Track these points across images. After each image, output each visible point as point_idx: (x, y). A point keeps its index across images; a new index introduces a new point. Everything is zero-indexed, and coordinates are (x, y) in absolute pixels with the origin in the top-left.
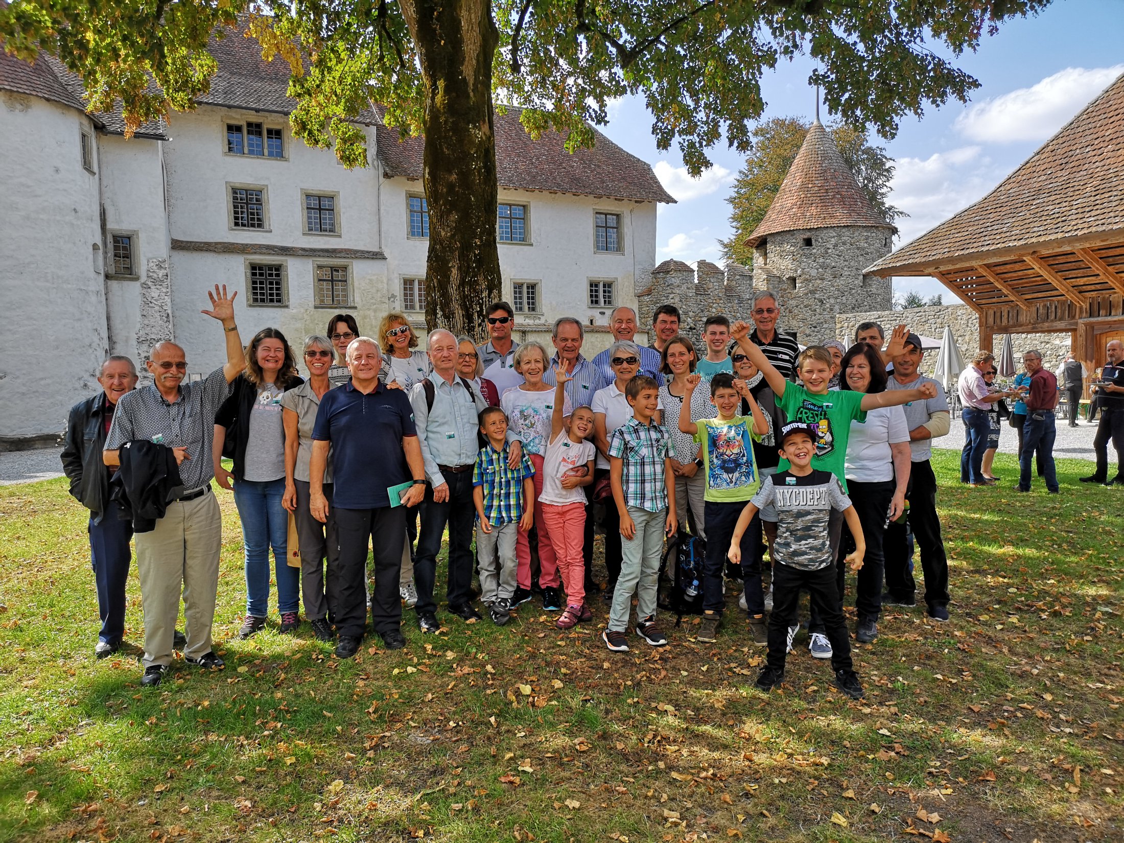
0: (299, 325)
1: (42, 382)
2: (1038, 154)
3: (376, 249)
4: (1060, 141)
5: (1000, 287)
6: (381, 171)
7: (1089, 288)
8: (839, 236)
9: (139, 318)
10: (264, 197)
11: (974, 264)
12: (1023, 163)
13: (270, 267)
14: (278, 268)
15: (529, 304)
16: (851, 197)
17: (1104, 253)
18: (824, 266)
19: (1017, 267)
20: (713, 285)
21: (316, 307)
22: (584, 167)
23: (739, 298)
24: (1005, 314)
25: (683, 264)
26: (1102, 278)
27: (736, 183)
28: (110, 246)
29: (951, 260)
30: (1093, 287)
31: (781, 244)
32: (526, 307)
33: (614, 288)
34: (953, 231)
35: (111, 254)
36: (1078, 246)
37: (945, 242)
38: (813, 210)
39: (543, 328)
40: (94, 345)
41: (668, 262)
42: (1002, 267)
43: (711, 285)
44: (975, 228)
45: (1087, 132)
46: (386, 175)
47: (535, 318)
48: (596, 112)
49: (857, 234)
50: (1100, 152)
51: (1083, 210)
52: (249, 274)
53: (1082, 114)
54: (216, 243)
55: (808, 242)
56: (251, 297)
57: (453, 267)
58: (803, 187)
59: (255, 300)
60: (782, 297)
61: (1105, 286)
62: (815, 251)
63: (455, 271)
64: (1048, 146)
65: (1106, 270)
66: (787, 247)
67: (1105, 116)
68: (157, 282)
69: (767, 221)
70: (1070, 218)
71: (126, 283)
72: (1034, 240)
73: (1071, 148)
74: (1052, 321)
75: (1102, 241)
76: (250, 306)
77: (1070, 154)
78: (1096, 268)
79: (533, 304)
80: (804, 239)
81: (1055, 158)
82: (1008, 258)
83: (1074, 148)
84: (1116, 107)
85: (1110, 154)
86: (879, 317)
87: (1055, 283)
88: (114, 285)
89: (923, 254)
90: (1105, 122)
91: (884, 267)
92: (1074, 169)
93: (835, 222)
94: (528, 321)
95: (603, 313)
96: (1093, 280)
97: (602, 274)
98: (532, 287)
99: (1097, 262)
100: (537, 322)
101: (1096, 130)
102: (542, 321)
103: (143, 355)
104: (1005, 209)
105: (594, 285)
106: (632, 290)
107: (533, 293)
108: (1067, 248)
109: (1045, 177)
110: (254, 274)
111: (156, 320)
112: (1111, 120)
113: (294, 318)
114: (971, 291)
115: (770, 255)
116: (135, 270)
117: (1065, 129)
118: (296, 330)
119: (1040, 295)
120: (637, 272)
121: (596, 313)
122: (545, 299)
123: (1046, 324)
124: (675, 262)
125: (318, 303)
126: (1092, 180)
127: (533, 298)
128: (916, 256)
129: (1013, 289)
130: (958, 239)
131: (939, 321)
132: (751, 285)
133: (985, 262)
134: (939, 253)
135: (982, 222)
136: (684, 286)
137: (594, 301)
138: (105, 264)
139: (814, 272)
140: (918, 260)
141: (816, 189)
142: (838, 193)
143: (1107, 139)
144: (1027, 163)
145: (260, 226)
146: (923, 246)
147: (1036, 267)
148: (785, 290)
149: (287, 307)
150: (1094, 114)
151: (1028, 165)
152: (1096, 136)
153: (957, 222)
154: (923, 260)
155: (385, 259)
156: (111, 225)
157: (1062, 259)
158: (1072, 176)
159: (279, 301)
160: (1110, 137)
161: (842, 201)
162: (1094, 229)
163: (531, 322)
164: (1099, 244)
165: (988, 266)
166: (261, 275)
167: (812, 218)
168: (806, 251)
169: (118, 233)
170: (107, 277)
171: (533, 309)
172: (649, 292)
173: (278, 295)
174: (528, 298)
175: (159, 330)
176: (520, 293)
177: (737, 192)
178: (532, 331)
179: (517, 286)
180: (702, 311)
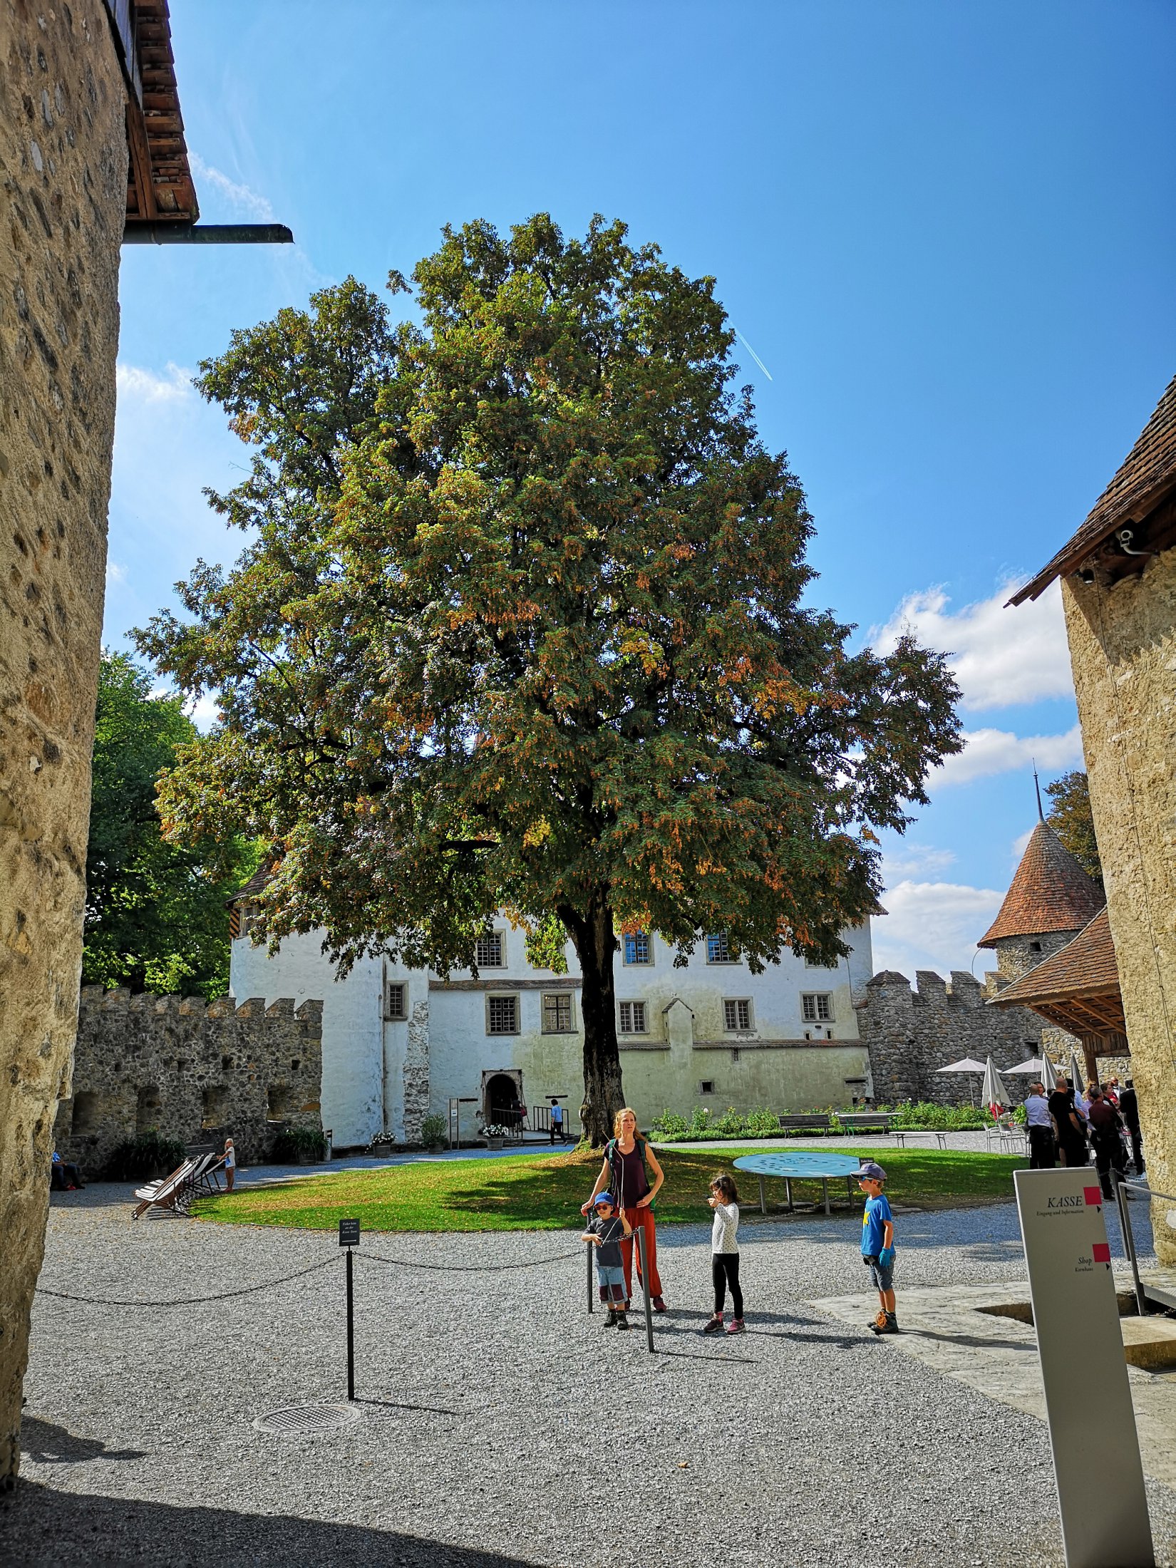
0: (529, 1050)
1: (342, 1107)
9: (406, 1052)
10: (502, 938)
13: (506, 1000)
14: (513, 1000)
15: (741, 1020)
16: (1082, 898)
20: (933, 995)
21: (543, 1034)
23: (967, 1008)
25: (898, 975)
28: (388, 994)
31: (1009, 948)
32: (738, 1024)
33: (830, 1002)
35: (388, 1001)
38: (1040, 914)
39: (756, 1045)
40: (376, 1076)
41: (883, 973)
43: (930, 996)
47: (748, 1034)
52: (489, 1007)
54: (464, 982)
55: (1036, 947)
56: (490, 1027)
59: (493, 1029)
66: (1015, 952)
68: (420, 1020)
71: (397, 1023)
76: (489, 1035)
79: (746, 1020)
80: (1032, 944)
88: (389, 1024)
93: (1062, 926)
94: (740, 1038)
95: (819, 1027)
97: (816, 988)
98: (744, 1004)
100: (750, 1038)
102: (756, 1037)
103: (407, 1082)
105: (807, 999)
106: (849, 1003)
107: (745, 1010)
110: (492, 1007)
111: (419, 1053)
113: (525, 1044)
116: (405, 1012)
118: (526, 1055)
120: (853, 984)
121: (811, 1027)
122: (759, 1017)
124: (890, 973)
125: (545, 1029)
127: (745, 1015)
132: (978, 992)
136: (900, 998)
137: (809, 1015)
138: (384, 1009)
141: (1043, 891)
142: (1066, 895)
145: (499, 963)
149: (518, 1034)
156: (390, 978)
159: (512, 1029)
161: (1071, 903)
163: (744, 1039)
166: (498, 1006)
167: (1039, 923)
168: (1035, 956)
169: (395, 983)
170: (386, 1019)
171: (747, 1026)
172: (866, 1005)
173: (511, 1023)
174: (740, 1015)
175: (419, 1060)
176: (733, 1010)
178: (744, 1049)
179: (729, 1004)
180: (923, 1023)
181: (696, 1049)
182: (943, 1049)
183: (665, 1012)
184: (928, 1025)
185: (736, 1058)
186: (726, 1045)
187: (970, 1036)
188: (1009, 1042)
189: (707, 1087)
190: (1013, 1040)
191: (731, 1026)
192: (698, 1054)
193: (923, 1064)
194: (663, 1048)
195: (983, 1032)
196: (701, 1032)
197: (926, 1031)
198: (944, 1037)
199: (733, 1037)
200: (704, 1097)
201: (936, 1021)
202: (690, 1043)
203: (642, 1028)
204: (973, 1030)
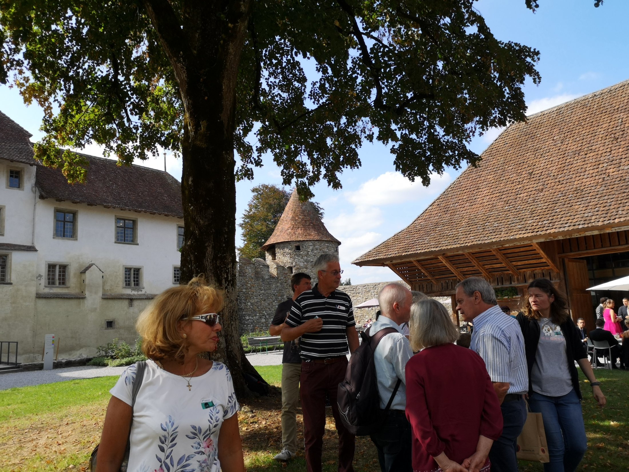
2: (431, 206)
3: (29, 244)
4: (441, 200)
5: (424, 272)
6: (38, 194)
7: (469, 273)
8: (314, 245)
11: (412, 259)
12: (424, 210)
15: (134, 281)
17: (478, 255)
18: (307, 261)
19: (433, 261)
22: (171, 200)
23: (262, 278)
24: (425, 286)
26: (477, 268)
27: (243, 216)
29: (401, 257)
30: (470, 272)
31: (283, 248)
32: (133, 283)
34: (396, 243)
36: (467, 251)
37: (394, 248)
38: (299, 231)
39: (144, 297)
42: (426, 262)
43: (247, 271)
44: (409, 241)
45: (453, 197)
46: (42, 197)
47: (138, 290)
48: (255, 159)
49: (322, 244)
50: (463, 206)
51: (466, 233)
53: (448, 188)
55: (298, 248)
57: (209, 246)
58: (293, 219)
60: (285, 278)
61: (477, 272)
62: (302, 253)
63: (210, 249)
64: (435, 202)
65: (479, 264)
66: (287, 250)
67: (461, 189)
69: (274, 236)
70: (460, 237)
72: (444, 248)
73: (447, 204)
74: (450, 290)
75: (480, 249)
77: (448, 206)
78: (474, 263)
79: (138, 281)
80: (296, 246)
81: (440, 208)
82: (430, 257)
83: (449, 204)
84: (465, 185)
85: (468, 208)
86: (344, 289)
87: (453, 270)
89: (384, 254)
90: (462, 192)
91: (362, 260)
92: (452, 214)
93: (311, 238)
94: (134, 292)
96: (471, 269)
98: (137, 270)
99: (475, 259)
100: (140, 293)
101: (458, 196)
102: (143, 292)
104: (422, 232)
105: (176, 270)
107: (138, 274)
108: (460, 252)
109: (438, 217)
112: (465, 191)
114: (407, 274)
115: (278, 255)
117: (442, 195)
119: (443, 276)
122: (146, 279)
123: (447, 292)
126: (463, 219)
127: (137, 278)
128: (380, 255)
129: (430, 273)
130: (401, 247)
131: (376, 291)
132: (268, 271)
133: (418, 259)
134: (393, 253)
135: (411, 238)
139: (302, 264)
140: (382, 257)
141: (300, 220)
142: (312, 223)
143: (465, 200)
144: (426, 210)
146: (382, 250)
147: (444, 262)
148: (286, 274)
150: (455, 188)
151: (427, 211)
152: (459, 199)
153: (396, 238)
154: (385, 257)
155: (36, 251)
157: (456, 258)
158: (452, 217)
160: (467, 199)
161: (314, 227)
162: (475, 243)
163: (136, 293)
164: (477, 250)
165: (419, 261)
167: (299, 235)
168: (297, 253)
171: (138, 284)
174: (134, 277)
176: (129, 274)
177: (244, 221)
178: (137, 299)
179: (128, 270)
180: (243, 286)
181: (103, 299)
182: (251, 301)
183: (84, 272)
184: (245, 287)
185: (131, 305)
186: (125, 297)
187: (264, 294)
188: (280, 298)
189: (110, 324)
190: (281, 296)
191: (128, 284)
192: (105, 302)
193: (241, 309)
194: (80, 297)
195: (269, 292)
196: (107, 287)
197: (244, 290)
198: (252, 294)
199: (129, 292)
200: (107, 331)
201: (249, 285)
202: (100, 294)
203: (64, 283)
204: (265, 290)
